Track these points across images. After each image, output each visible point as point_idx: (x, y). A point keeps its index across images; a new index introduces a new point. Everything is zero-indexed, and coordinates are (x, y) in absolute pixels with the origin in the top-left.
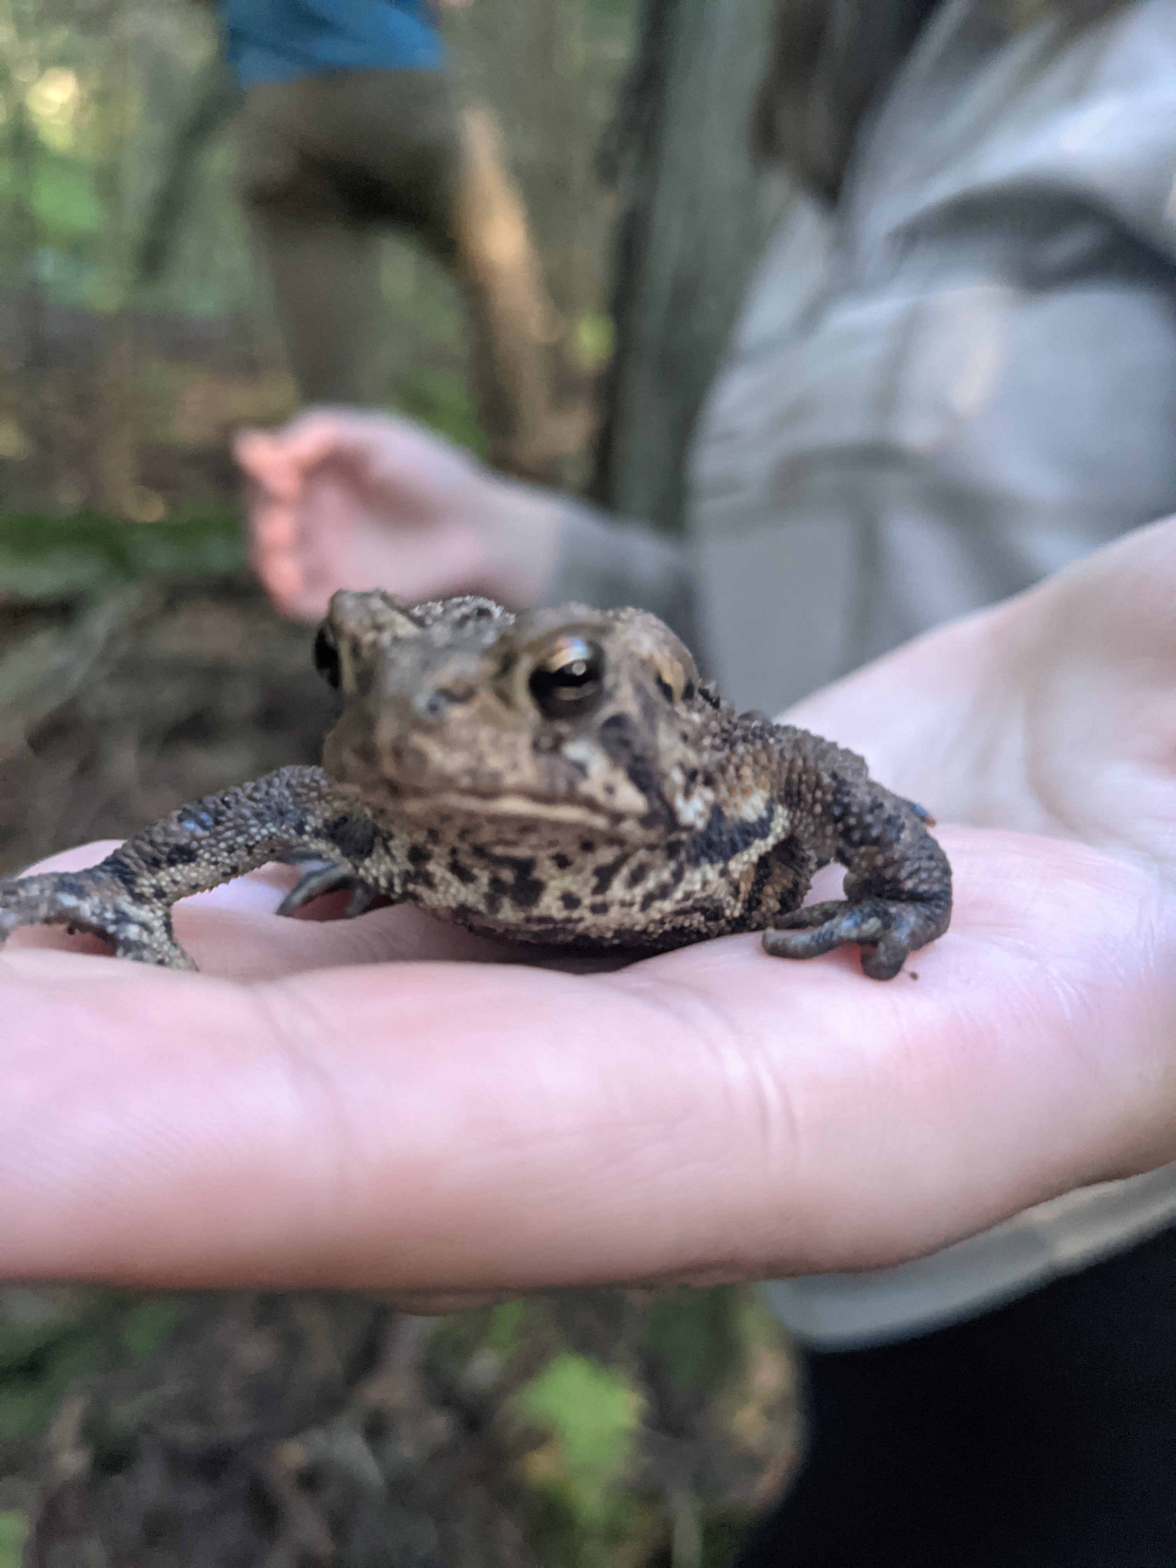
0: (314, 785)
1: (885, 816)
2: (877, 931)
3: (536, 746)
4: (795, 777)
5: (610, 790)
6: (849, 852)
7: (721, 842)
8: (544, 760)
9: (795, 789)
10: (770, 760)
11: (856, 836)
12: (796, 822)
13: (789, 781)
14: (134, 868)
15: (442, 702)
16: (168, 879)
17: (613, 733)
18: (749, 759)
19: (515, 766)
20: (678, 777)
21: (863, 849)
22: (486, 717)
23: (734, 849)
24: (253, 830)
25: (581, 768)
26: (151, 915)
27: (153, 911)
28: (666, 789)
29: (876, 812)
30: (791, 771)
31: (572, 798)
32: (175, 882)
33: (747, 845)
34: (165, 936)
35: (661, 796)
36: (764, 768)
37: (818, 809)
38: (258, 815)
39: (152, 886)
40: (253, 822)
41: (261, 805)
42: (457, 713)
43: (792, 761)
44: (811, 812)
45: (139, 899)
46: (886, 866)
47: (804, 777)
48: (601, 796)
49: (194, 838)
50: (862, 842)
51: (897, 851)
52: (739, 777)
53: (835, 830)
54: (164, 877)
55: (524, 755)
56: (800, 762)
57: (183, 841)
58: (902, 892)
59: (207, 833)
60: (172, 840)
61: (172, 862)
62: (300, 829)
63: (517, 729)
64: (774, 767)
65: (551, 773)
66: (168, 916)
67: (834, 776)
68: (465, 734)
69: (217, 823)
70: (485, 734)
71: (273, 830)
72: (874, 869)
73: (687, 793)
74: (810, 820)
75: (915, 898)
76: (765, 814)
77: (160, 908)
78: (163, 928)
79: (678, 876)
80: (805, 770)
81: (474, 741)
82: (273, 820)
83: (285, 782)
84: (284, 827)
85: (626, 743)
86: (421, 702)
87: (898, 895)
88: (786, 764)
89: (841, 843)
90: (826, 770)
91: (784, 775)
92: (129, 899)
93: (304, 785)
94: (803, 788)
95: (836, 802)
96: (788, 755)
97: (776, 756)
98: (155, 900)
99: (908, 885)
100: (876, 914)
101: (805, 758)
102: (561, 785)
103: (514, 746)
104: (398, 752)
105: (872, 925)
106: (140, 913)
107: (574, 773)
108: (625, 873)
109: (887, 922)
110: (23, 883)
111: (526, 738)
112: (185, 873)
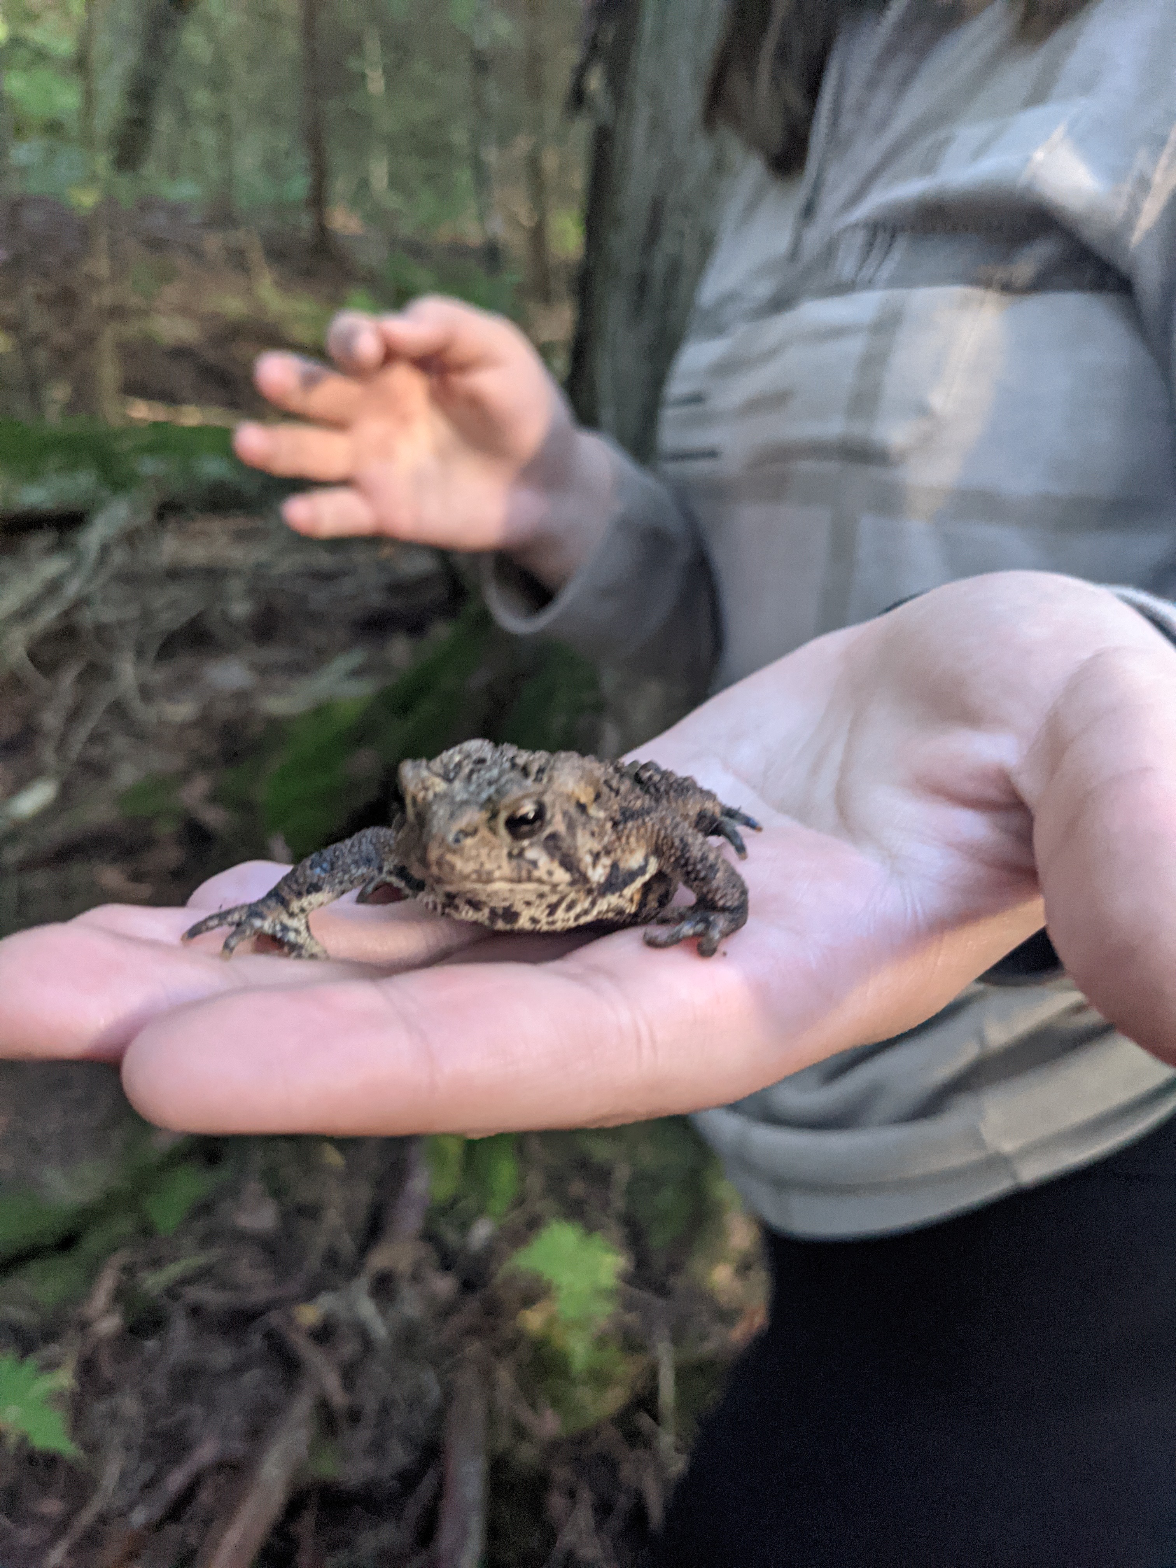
1: (708, 864)
2: (705, 929)
3: (510, 855)
4: (660, 842)
5: (550, 873)
6: (691, 883)
7: (617, 882)
8: (514, 862)
9: (660, 847)
10: (646, 832)
11: (693, 876)
12: (662, 865)
13: (656, 843)
14: (288, 898)
15: (461, 836)
16: (307, 902)
17: (551, 843)
18: (634, 832)
19: (499, 867)
20: (588, 859)
21: (697, 882)
22: (484, 842)
23: (626, 884)
24: (353, 871)
25: (534, 864)
26: (299, 924)
27: (299, 921)
28: (582, 866)
29: (704, 862)
30: (658, 836)
31: (530, 879)
32: (311, 903)
33: (634, 880)
34: (307, 935)
35: (579, 871)
36: (643, 836)
37: (673, 859)
38: (356, 863)
39: (299, 907)
40: (352, 866)
41: (357, 856)
42: (469, 842)
44: (669, 860)
45: (292, 915)
46: (708, 892)
47: (665, 841)
48: (545, 877)
50: (696, 879)
51: (715, 884)
52: (628, 843)
53: (682, 871)
54: (305, 902)
55: (504, 861)
56: (662, 833)
57: (315, 880)
58: (717, 907)
59: (327, 875)
60: (309, 880)
61: (309, 892)
62: (380, 871)
63: (499, 847)
64: (648, 835)
65: (519, 868)
66: (307, 923)
67: (682, 840)
68: (474, 853)
70: (484, 852)
71: (365, 871)
72: (704, 892)
73: (594, 865)
74: (669, 865)
75: (724, 910)
76: (643, 863)
77: (303, 919)
78: (306, 931)
79: (593, 903)
80: (665, 837)
81: (478, 856)
82: (364, 864)
83: (369, 839)
84: (371, 869)
85: (558, 848)
86: (450, 838)
87: (714, 908)
88: (656, 833)
89: (686, 878)
90: (677, 836)
91: (654, 838)
92: (286, 916)
94: (665, 847)
95: (682, 856)
96: (656, 828)
97: (649, 829)
98: (300, 915)
99: (721, 903)
100: (701, 921)
101: (666, 829)
102: (524, 874)
103: (498, 857)
104: (440, 863)
105: (700, 927)
106: (293, 923)
107: (531, 867)
108: (564, 905)
109: (708, 924)
110: (229, 912)
111: (505, 852)
112: (315, 898)
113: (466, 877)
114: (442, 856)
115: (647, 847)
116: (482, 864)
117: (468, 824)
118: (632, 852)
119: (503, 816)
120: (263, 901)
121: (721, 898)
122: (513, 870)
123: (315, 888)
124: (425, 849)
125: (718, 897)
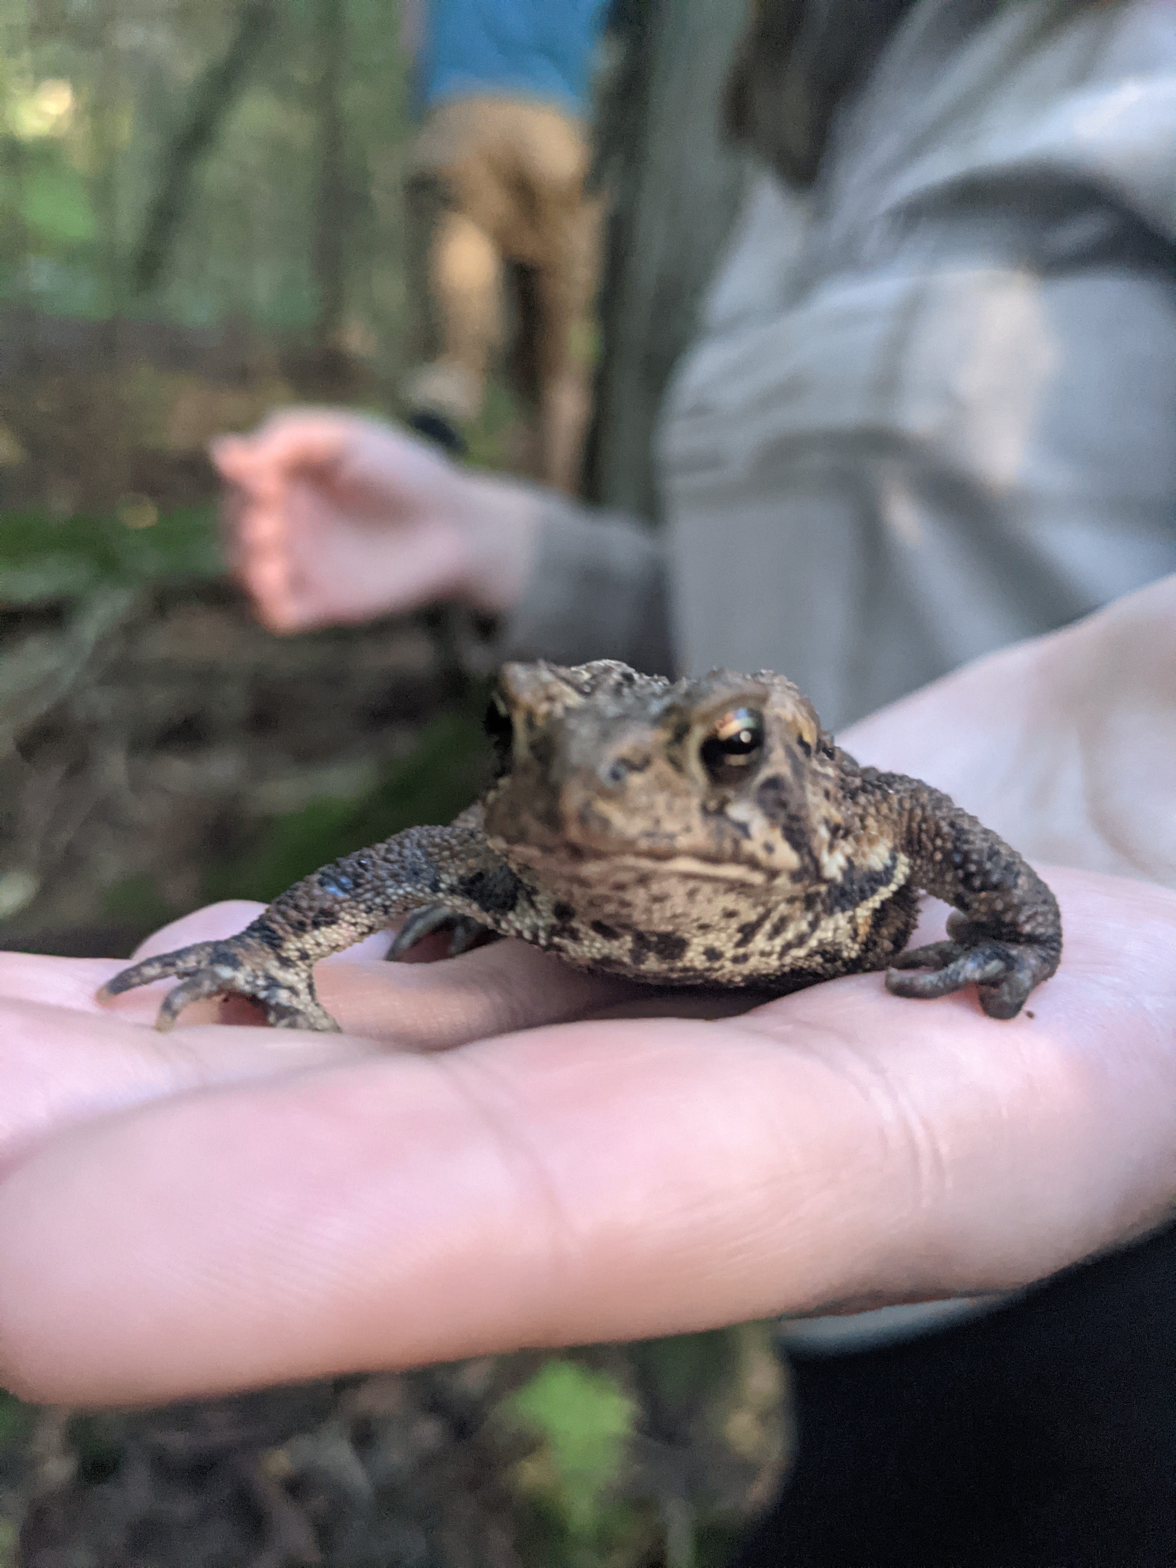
0: (445, 844)
1: (1003, 863)
2: (1000, 972)
3: (705, 810)
4: (915, 825)
5: (769, 848)
6: (969, 897)
7: (853, 891)
8: (713, 823)
9: (915, 836)
10: (890, 809)
11: (977, 882)
12: (916, 869)
13: (909, 829)
14: (281, 933)
15: (622, 770)
16: (312, 942)
17: (771, 794)
18: (872, 810)
19: (688, 829)
20: (824, 833)
21: (983, 894)
22: (663, 785)
23: (864, 896)
24: (390, 891)
25: (743, 828)
26: (296, 978)
27: (297, 974)
28: (815, 843)
29: (995, 859)
30: (911, 819)
31: (737, 858)
32: (318, 944)
33: (874, 891)
34: (309, 998)
35: (810, 853)
36: (886, 817)
37: (938, 856)
38: (394, 876)
39: (298, 950)
40: (389, 882)
41: (396, 866)
42: (636, 780)
43: (911, 811)
44: (931, 859)
45: (286, 963)
46: (1005, 910)
47: (924, 826)
48: (761, 855)
49: (337, 901)
50: (983, 888)
51: (1018, 894)
52: (864, 827)
53: (955, 877)
54: (308, 941)
55: (696, 819)
56: (918, 812)
57: (327, 905)
58: (1020, 935)
59: (348, 896)
60: (316, 904)
61: (316, 925)
62: (435, 888)
63: (688, 794)
64: (895, 816)
65: (720, 833)
66: (310, 977)
67: (952, 825)
68: (643, 800)
69: (357, 885)
70: (661, 799)
71: (409, 889)
72: (993, 913)
73: (831, 847)
74: (930, 867)
75: (1032, 940)
76: (889, 862)
77: (304, 971)
78: (307, 990)
79: (814, 925)
80: (924, 820)
81: (651, 806)
82: (409, 880)
83: (415, 842)
84: (419, 886)
85: (783, 805)
86: (604, 770)
87: (1016, 937)
88: (906, 815)
89: (961, 889)
90: (944, 819)
91: (905, 824)
92: (276, 964)
93: (435, 845)
94: (924, 837)
95: (956, 849)
96: (907, 805)
97: (896, 806)
98: (299, 963)
99: (1027, 928)
100: (998, 956)
101: (923, 808)
102: (728, 846)
103: (686, 810)
104: (583, 818)
105: (994, 966)
106: (287, 976)
107: (738, 834)
108: (767, 926)
109: (1011, 964)
110: (180, 954)
111: (695, 802)
112: (327, 935)
113: (628, 846)
114: (588, 804)
115: (895, 836)
116: (657, 822)
117: (636, 750)
118: (872, 841)
119: (698, 735)
120: (238, 939)
121: (1029, 919)
122: (710, 834)
123: (328, 918)
124: (554, 792)
125: (1022, 918)
